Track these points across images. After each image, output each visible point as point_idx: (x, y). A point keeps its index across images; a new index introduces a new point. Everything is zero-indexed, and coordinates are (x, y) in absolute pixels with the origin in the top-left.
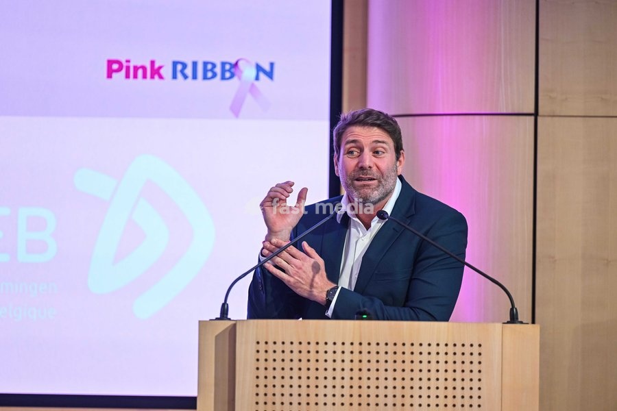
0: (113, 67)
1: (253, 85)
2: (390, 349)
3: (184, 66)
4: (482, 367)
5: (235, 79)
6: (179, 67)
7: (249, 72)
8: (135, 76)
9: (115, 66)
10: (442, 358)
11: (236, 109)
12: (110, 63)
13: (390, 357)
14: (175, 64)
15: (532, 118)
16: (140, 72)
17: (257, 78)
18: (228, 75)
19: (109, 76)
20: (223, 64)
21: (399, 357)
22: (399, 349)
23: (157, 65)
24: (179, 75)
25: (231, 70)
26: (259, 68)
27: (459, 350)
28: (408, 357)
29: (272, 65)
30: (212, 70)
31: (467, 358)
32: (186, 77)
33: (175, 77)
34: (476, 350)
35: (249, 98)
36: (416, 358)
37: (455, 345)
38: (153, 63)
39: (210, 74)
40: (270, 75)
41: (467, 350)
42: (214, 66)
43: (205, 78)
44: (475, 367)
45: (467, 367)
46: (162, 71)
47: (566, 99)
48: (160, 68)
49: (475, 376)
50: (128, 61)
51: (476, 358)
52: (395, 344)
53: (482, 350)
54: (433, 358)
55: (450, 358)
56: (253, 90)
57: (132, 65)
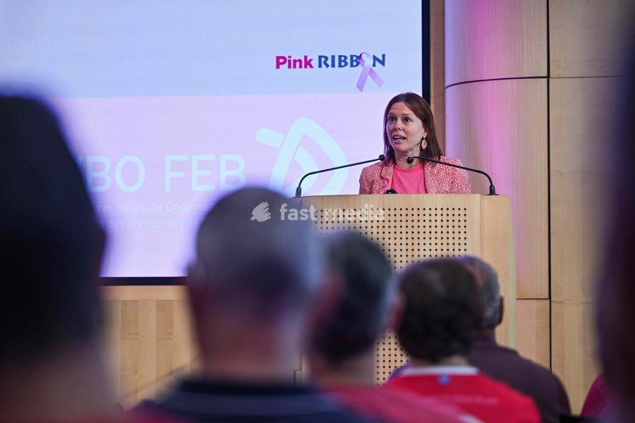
0: (280, 61)
1: (371, 69)
2: (404, 212)
3: (326, 58)
4: (467, 224)
5: (360, 66)
6: (323, 59)
7: (368, 61)
8: (295, 67)
9: (281, 61)
10: (439, 218)
11: (360, 86)
12: (278, 58)
13: (404, 218)
14: (320, 57)
16: (298, 64)
17: (374, 65)
18: (355, 63)
19: (278, 67)
20: (352, 56)
21: (410, 218)
22: (410, 212)
23: (308, 59)
24: (323, 65)
25: (356, 60)
26: (375, 58)
27: (450, 212)
28: (415, 218)
29: (384, 56)
30: (344, 61)
31: (456, 218)
32: (327, 66)
33: (320, 66)
34: (462, 212)
35: (369, 78)
36: (421, 218)
37: (448, 209)
38: (306, 57)
39: (343, 64)
40: (383, 63)
41: (456, 212)
42: (346, 58)
43: (340, 66)
44: (462, 224)
45: (456, 224)
46: (312, 63)
47: (568, 66)
48: (311, 60)
49: (462, 230)
50: (290, 57)
51: (462, 218)
52: (407, 209)
53: (467, 212)
54: (433, 218)
55: (445, 218)
56: (372, 73)
57: (292, 59)
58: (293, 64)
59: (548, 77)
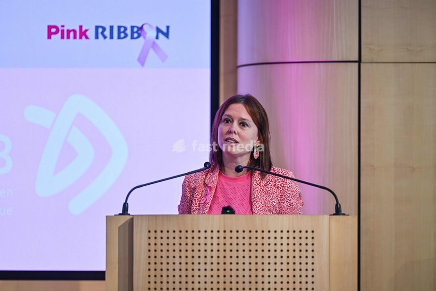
0: (51, 31)
1: (154, 43)
2: (247, 235)
3: (104, 29)
4: (315, 248)
5: (141, 38)
6: (100, 30)
7: (151, 33)
8: (68, 37)
9: (53, 30)
10: (285, 241)
11: (142, 60)
12: (50, 27)
13: (247, 241)
14: (97, 28)
15: (357, 64)
16: (72, 34)
17: (157, 38)
18: (136, 35)
19: (49, 37)
20: (132, 27)
21: (253, 241)
22: (253, 235)
23: (84, 29)
24: (100, 36)
25: (138, 32)
26: (158, 30)
27: (297, 235)
28: (259, 241)
29: (168, 27)
30: (124, 32)
31: (303, 241)
32: (105, 37)
33: (97, 37)
34: (310, 235)
35: (151, 52)
36: (266, 241)
37: (294, 232)
38: (81, 27)
39: (122, 35)
40: (167, 35)
41: (304, 235)
42: (126, 29)
43: (119, 37)
44: (310, 248)
45: (304, 247)
46: (88, 33)
47: (381, 50)
48: (86, 31)
49: (310, 254)
50: (63, 26)
51: (310, 241)
52: (250, 231)
53: (315, 235)
54: (279, 241)
55: (291, 241)
56: (154, 46)
57: (65, 29)
58: (66, 34)
59: (359, 61)
